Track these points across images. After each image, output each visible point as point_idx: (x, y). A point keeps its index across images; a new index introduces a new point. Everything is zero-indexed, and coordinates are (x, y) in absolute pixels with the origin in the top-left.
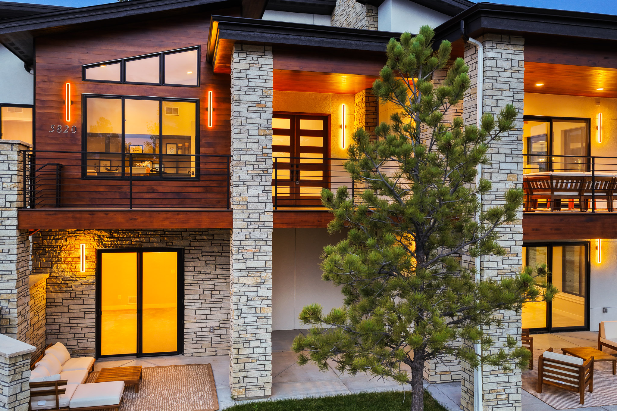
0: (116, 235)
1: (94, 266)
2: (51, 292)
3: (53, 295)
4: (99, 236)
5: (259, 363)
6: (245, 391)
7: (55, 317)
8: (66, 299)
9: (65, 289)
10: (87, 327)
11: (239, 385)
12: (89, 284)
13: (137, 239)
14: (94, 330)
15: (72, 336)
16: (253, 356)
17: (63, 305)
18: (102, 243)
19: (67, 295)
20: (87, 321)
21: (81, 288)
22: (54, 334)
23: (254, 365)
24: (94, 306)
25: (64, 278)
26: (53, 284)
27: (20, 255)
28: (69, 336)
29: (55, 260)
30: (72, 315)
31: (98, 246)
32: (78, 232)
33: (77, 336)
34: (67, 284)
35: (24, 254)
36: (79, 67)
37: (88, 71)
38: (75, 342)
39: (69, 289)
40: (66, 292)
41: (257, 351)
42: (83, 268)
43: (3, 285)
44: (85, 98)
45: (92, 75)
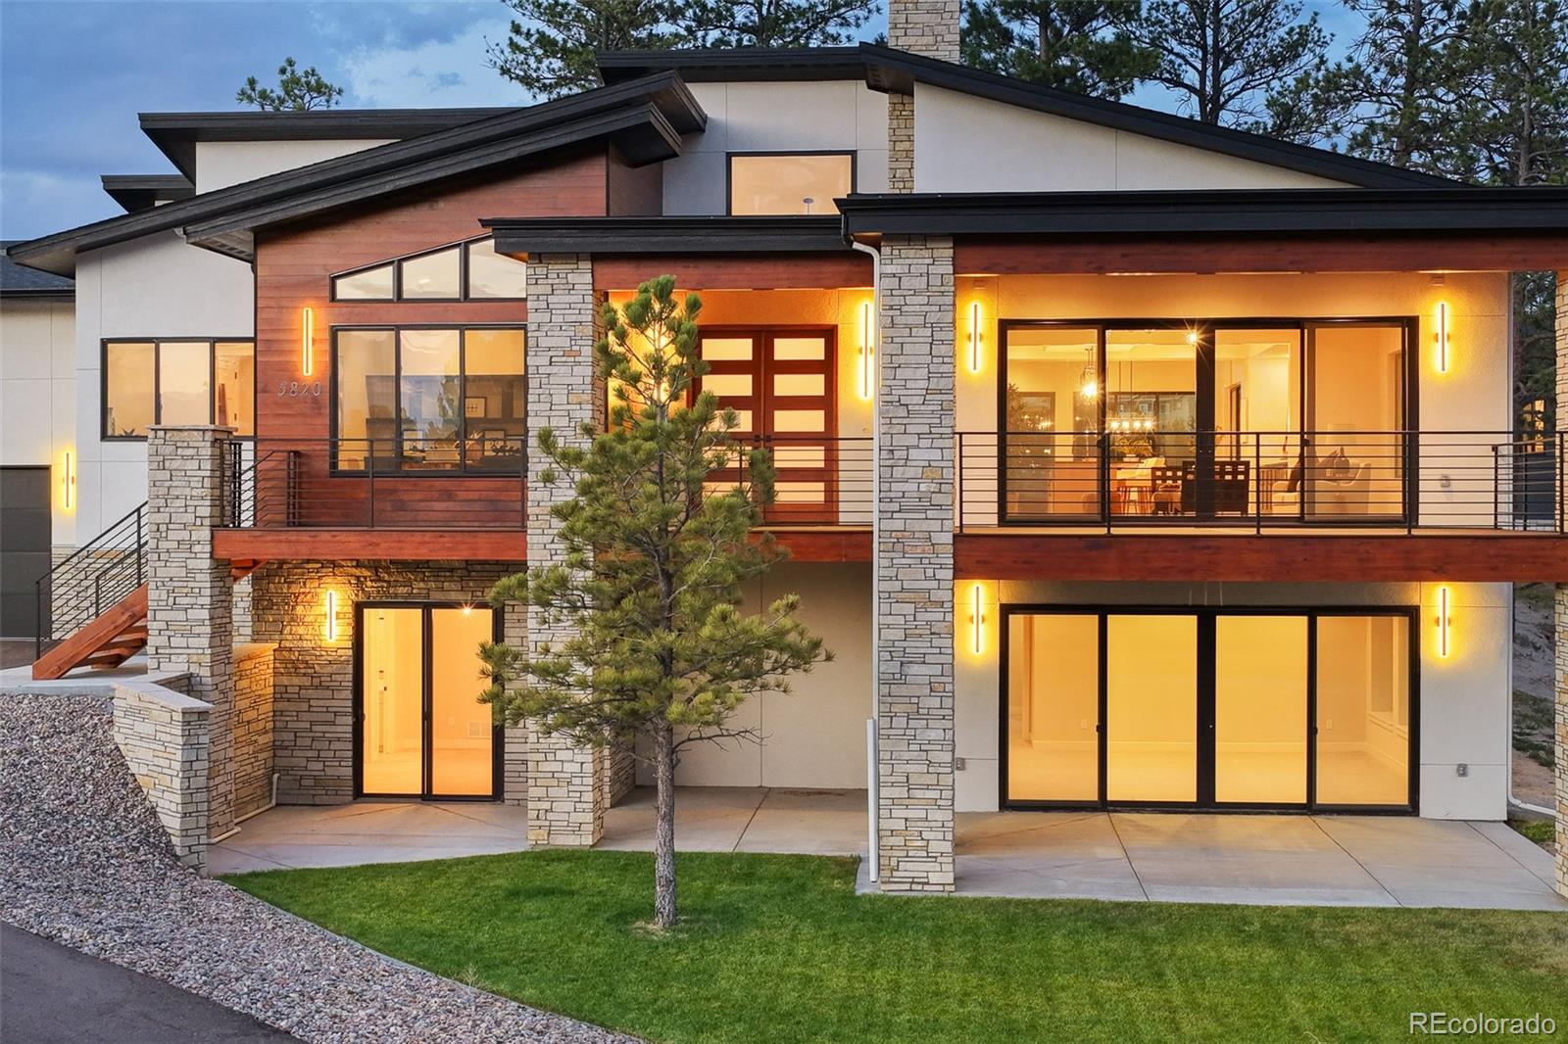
0: (386, 577)
1: (350, 631)
2: (282, 674)
3: (285, 680)
4: (358, 578)
5: (571, 788)
6: (549, 834)
7: (288, 719)
8: (306, 688)
9: (303, 671)
10: (339, 739)
11: (538, 823)
12: (342, 663)
13: (422, 585)
14: (350, 746)
15: (315, 754)
16: (562, 775)
17: (300, 699)
18: (363, 590)
19: (307, 681)
20: (339, 729)
21: (329, 669)
22: (286, 748)
23: (563, 792)
24: (350, 703)
25: (302, 651)
26: (285, 661)
27: (214, 598)
28: (310, 754)
29: (287, 618)
30: (315, 717)
31: (357, 595)
32: (324, 570)
33: (322, 754)
34: (307, 662)
35: (223, 598)
36: (324, 278)
37: (340, 283)
38: (320, 766)
39: (309, 671)
40: (304, 675)
41: (568, 767)
42: (333, 634)
43: (193, 642)
44: (334, 332)
45: (346, 289)
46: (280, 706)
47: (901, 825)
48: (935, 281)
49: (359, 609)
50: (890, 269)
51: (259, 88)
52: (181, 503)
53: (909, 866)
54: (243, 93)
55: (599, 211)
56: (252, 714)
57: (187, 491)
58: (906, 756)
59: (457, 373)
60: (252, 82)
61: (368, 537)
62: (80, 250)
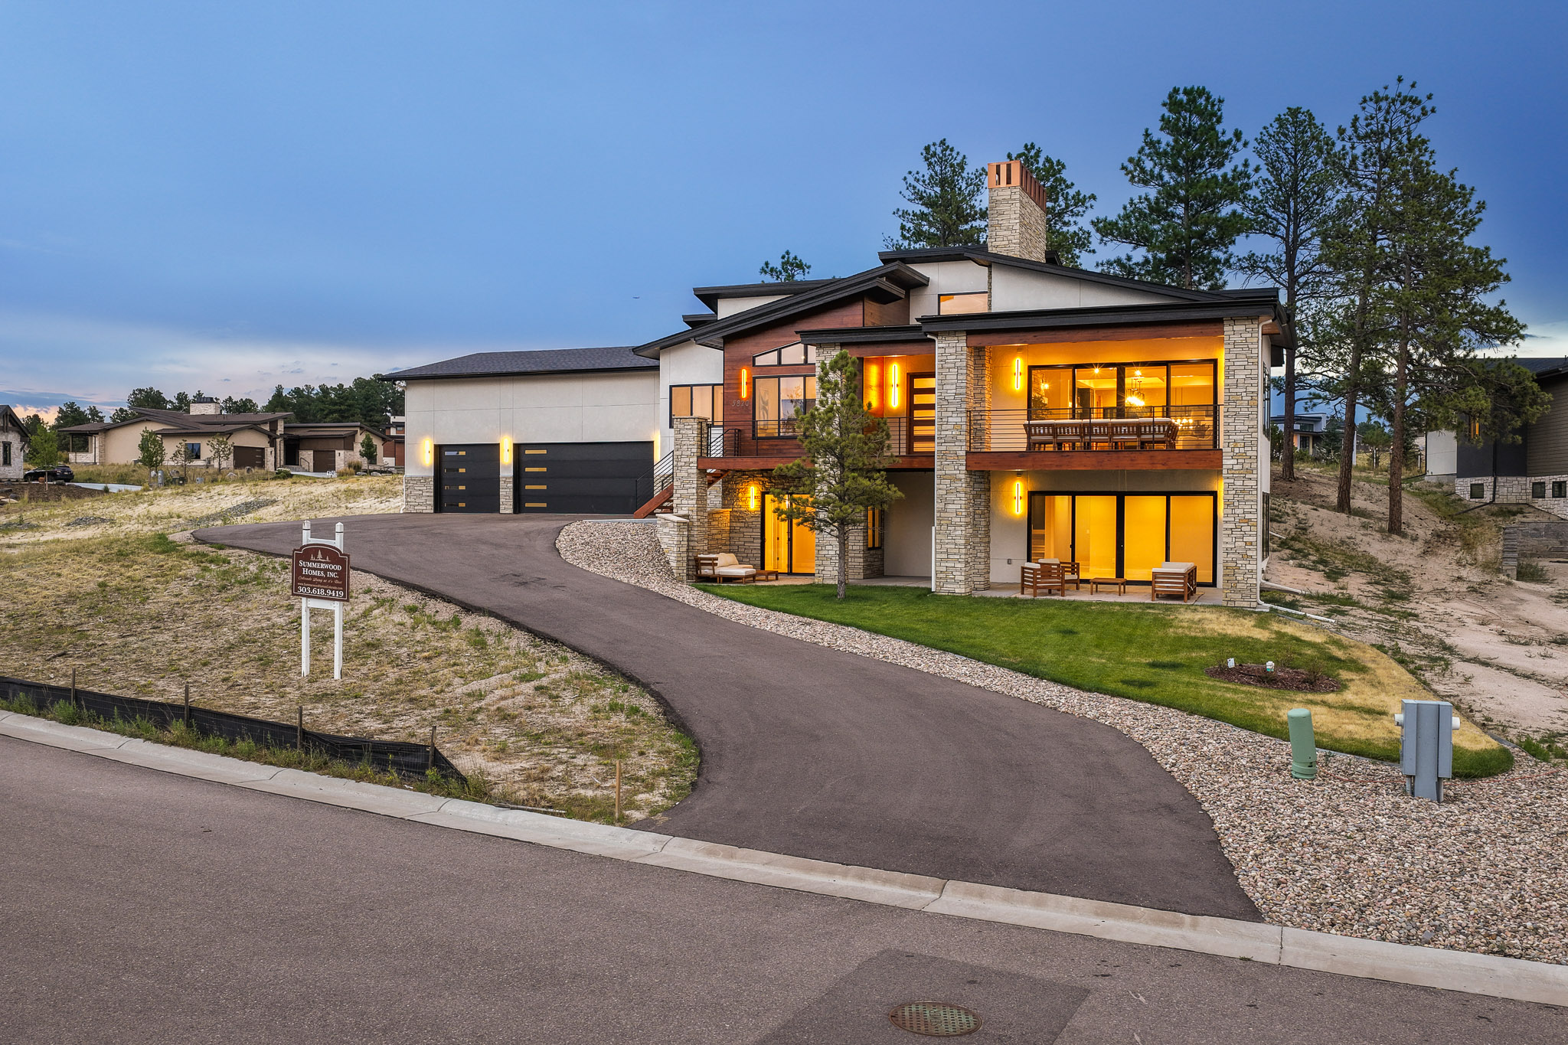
0: (774, 481)
1: (759, 504)
2: (733, 521)
3: (734, 524)
4: (763, 482)
5: (831, 560)
6: (823, 580)
7: (735, 541)
8: (742, 527)
9: (741, 520)
10: (755, 549)
11: (819, 575)
12: (756, 517)
14: (759, 552)
15: (745, 555)
16: (828, 555)
17: (740, 532)
18: (765, 487)
19: (742, 524)
20: (755, 545)
21: (751, 520)
23: (828, 563)
24: (759, 534)
25: (741, 512)
26: (734, 517)
27: (700, 486)
29: (735, 498)
30: (746, 540)
31: (762, 489)
32: (750, 479)
33: (748, 555)
34: (742, 517)
36: (751, 356)
37: (757, 359)
39: (743, 520)
40: (742, 522)
41: (830, 552)
42: (753, 505)
43: (690, 502)
44: (754, 379)
45: (760, 361)
46: (731, 535)
47: (944, 569)
48: (959, 349)
49: (763, 494)
50: (941, 345)
51: (770, 266)
52: (685, 447)
53: (948, 586)
54: (763, 269)
55: (859, 325)
56: (720, 536)
57: (688, 442)
58: (947, 541)
59: (802, 398)
60: (767, 264)
61: (755, 460)
62: (661, 349)
